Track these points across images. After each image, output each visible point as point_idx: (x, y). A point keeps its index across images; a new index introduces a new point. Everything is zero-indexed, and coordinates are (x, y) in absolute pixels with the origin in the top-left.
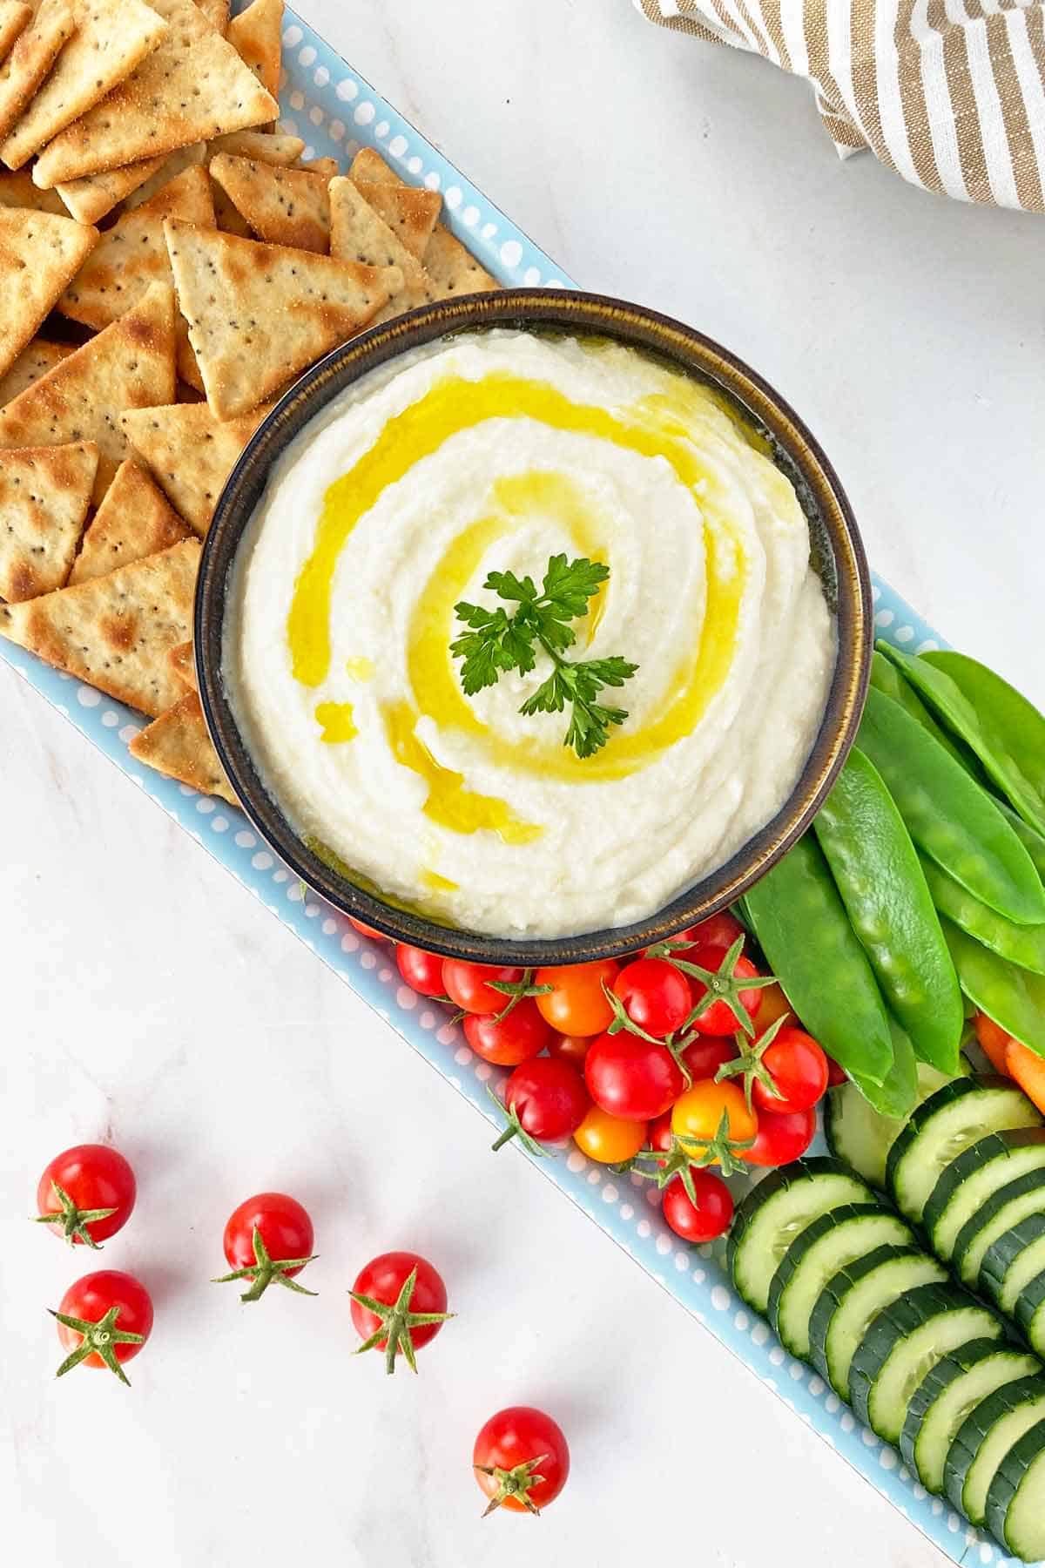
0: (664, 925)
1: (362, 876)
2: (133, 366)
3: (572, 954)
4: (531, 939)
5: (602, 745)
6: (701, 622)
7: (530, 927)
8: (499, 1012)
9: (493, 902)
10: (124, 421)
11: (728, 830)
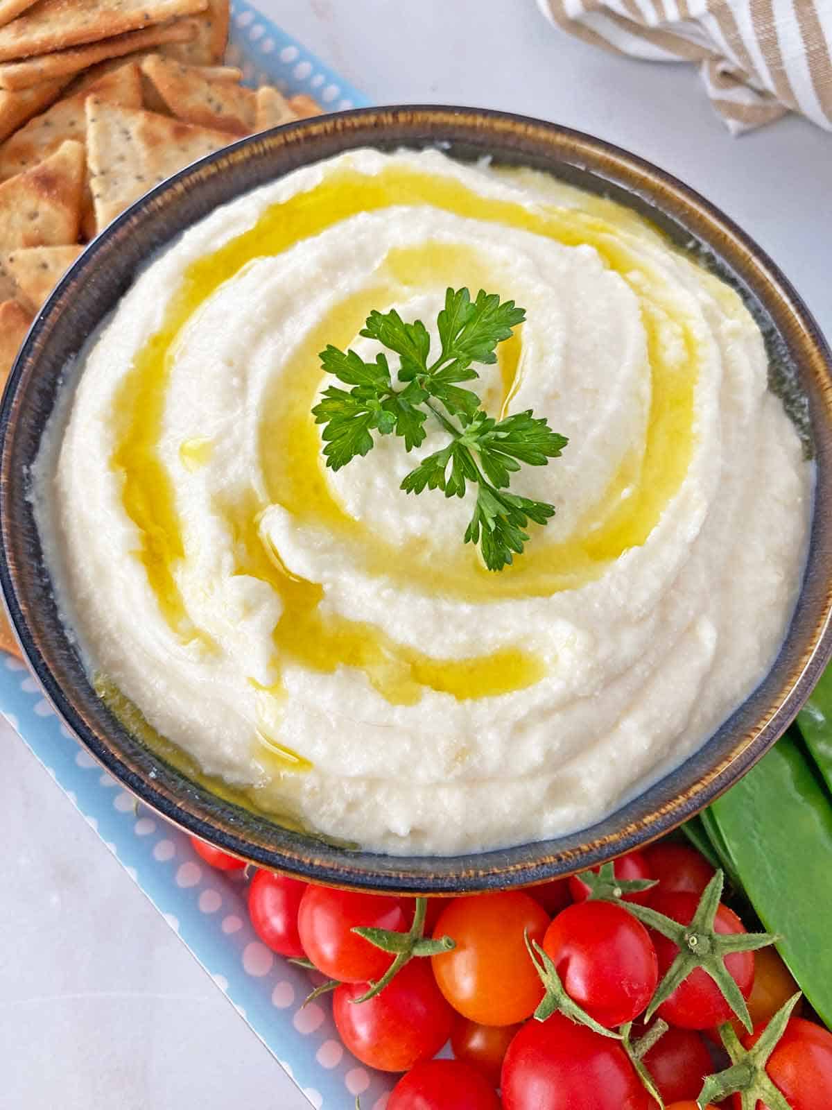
0: (617, 832)
1: (176, 747)
2: (33, 215)
3: (477, 875)
4: (417, 854)
5: (520, 551)
6: (646, 409)
7: (416, 833)
8: (376, 980)
9: (361, 789)
10: (11, 260)
11: (700, 696)
